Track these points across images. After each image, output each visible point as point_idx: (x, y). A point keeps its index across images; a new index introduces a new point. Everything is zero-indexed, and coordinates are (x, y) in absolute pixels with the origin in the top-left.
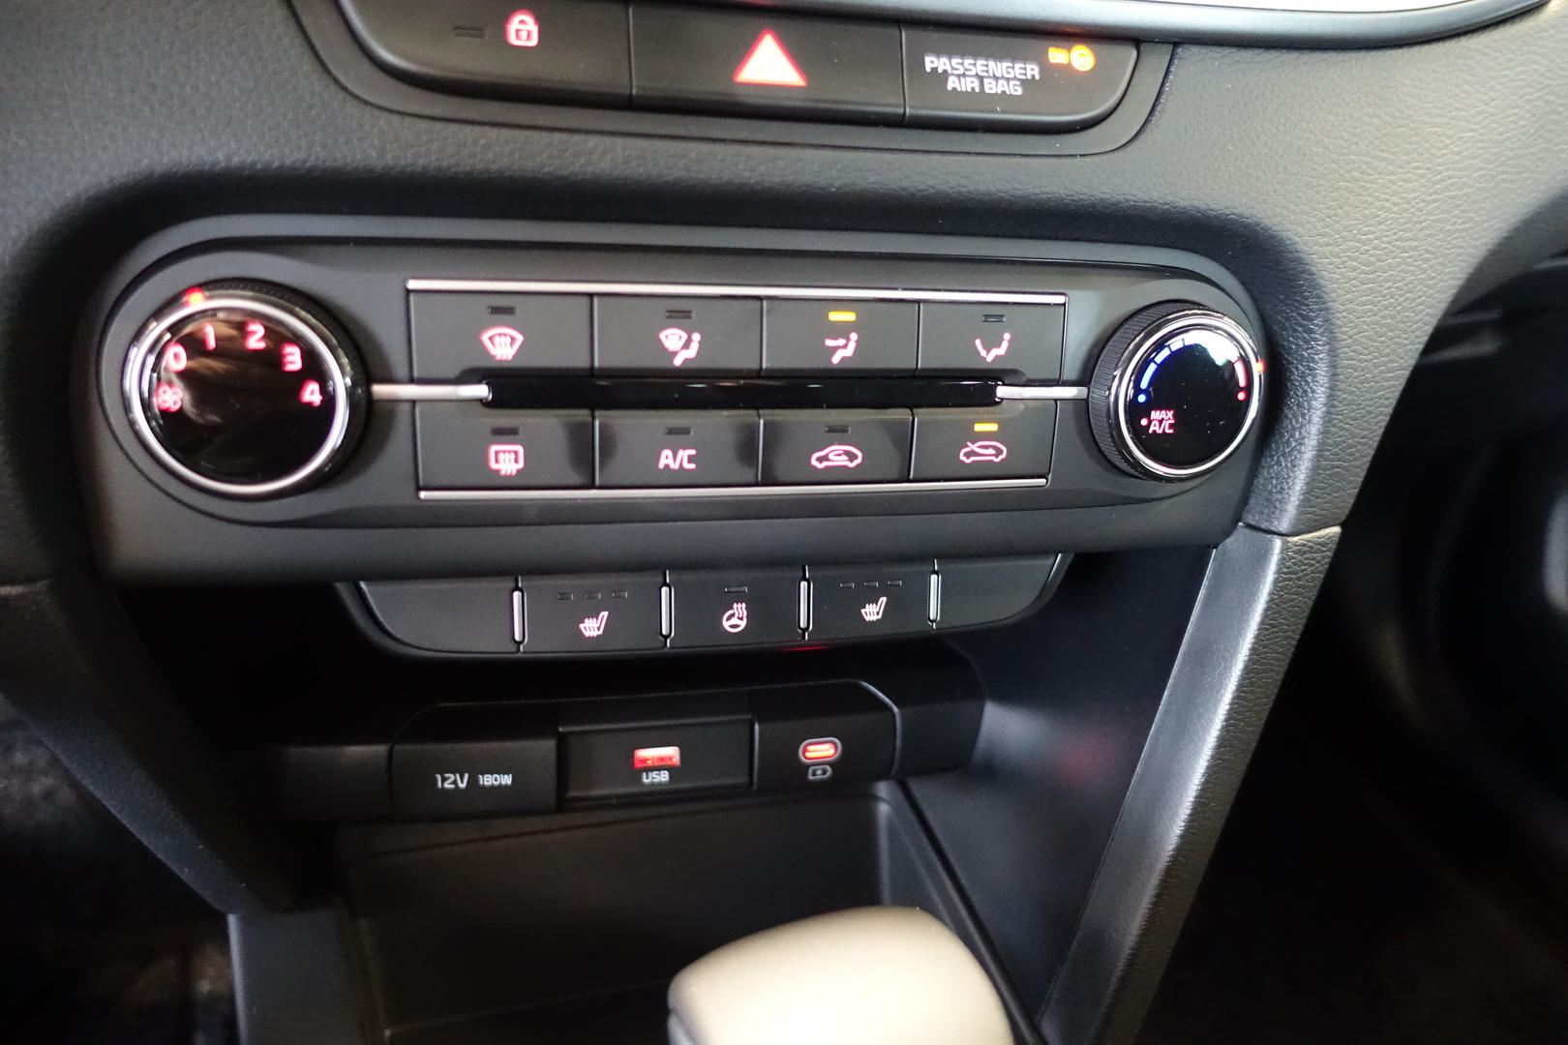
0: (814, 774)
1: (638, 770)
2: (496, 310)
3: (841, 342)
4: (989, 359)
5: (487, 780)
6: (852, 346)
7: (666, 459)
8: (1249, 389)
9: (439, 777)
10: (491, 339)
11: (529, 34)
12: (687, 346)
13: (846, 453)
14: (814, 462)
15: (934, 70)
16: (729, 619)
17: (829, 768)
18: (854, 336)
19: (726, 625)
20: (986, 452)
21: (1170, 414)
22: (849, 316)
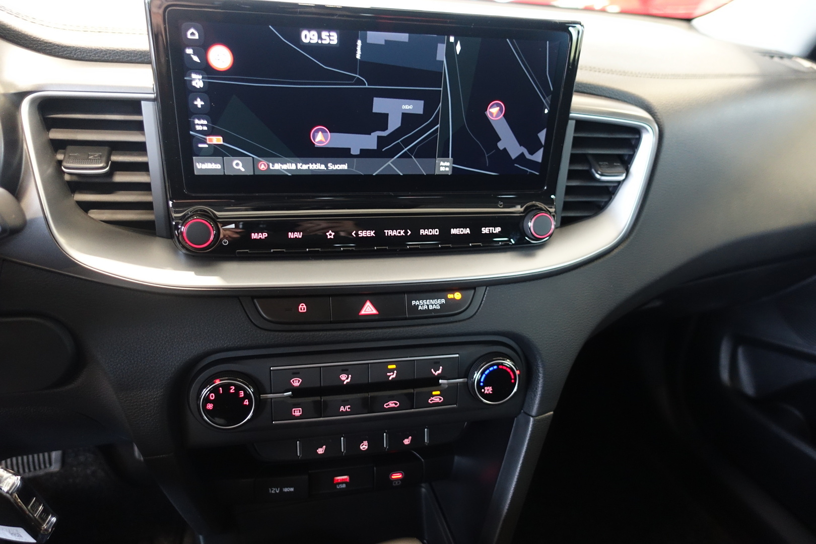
0: (395, 484)
1: (334, 484)
2: (294, 373)
3: (392, 373)
4: (436, 374)
5: (286, 490)
6: (395, 374)
7: (342, 409)
8: (515, 379)
9: (270, 489)
10: (293, 381)
11: (304, 308)
12: (347, 379)
13: (394, 403)
14: (385, 406)
15: (415, 305)
16: (362, 446)
17: (400, 482)
18: (395, 372)
19: (361, 448)
20: (436, 400)
21: (491, 388)
22: (394, 366)
